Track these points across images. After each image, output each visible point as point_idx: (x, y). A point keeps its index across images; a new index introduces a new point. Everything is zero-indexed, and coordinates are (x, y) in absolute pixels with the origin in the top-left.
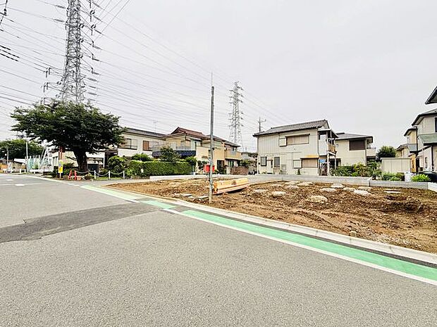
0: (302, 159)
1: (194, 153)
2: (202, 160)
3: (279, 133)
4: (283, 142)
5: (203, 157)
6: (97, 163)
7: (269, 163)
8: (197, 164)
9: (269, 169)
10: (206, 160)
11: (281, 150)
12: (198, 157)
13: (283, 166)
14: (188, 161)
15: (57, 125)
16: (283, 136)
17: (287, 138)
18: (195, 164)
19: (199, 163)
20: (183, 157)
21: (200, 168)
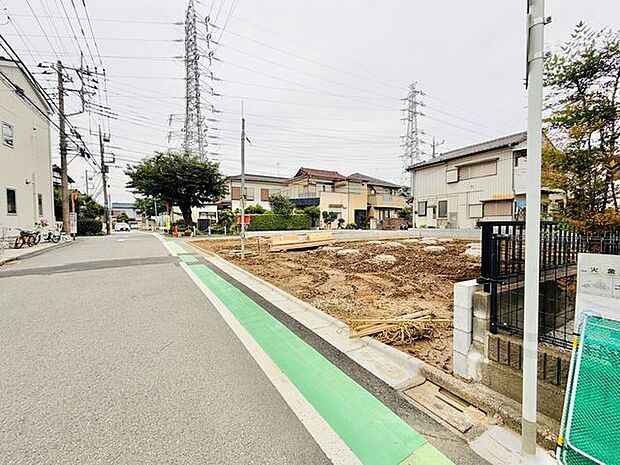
0: (485, 203)
1: (317, 201)
2: (328, 210)
3: (446, 161)
4: (453, 175)
5: (331, 206)
6: (209, 218)
7: (430, 211)
8: (321, 216)
9: (430, 220)
10: (335, 210)
11: (450, 190)
12: (323, 207)
13: (452, 215)
14: (307, 212)
15: (157, 179)
16: (453, 166)
17: (459, 168)
18: (318, 217)
19: (325, 214)
20: (302, 207)
21: (325, 222)
